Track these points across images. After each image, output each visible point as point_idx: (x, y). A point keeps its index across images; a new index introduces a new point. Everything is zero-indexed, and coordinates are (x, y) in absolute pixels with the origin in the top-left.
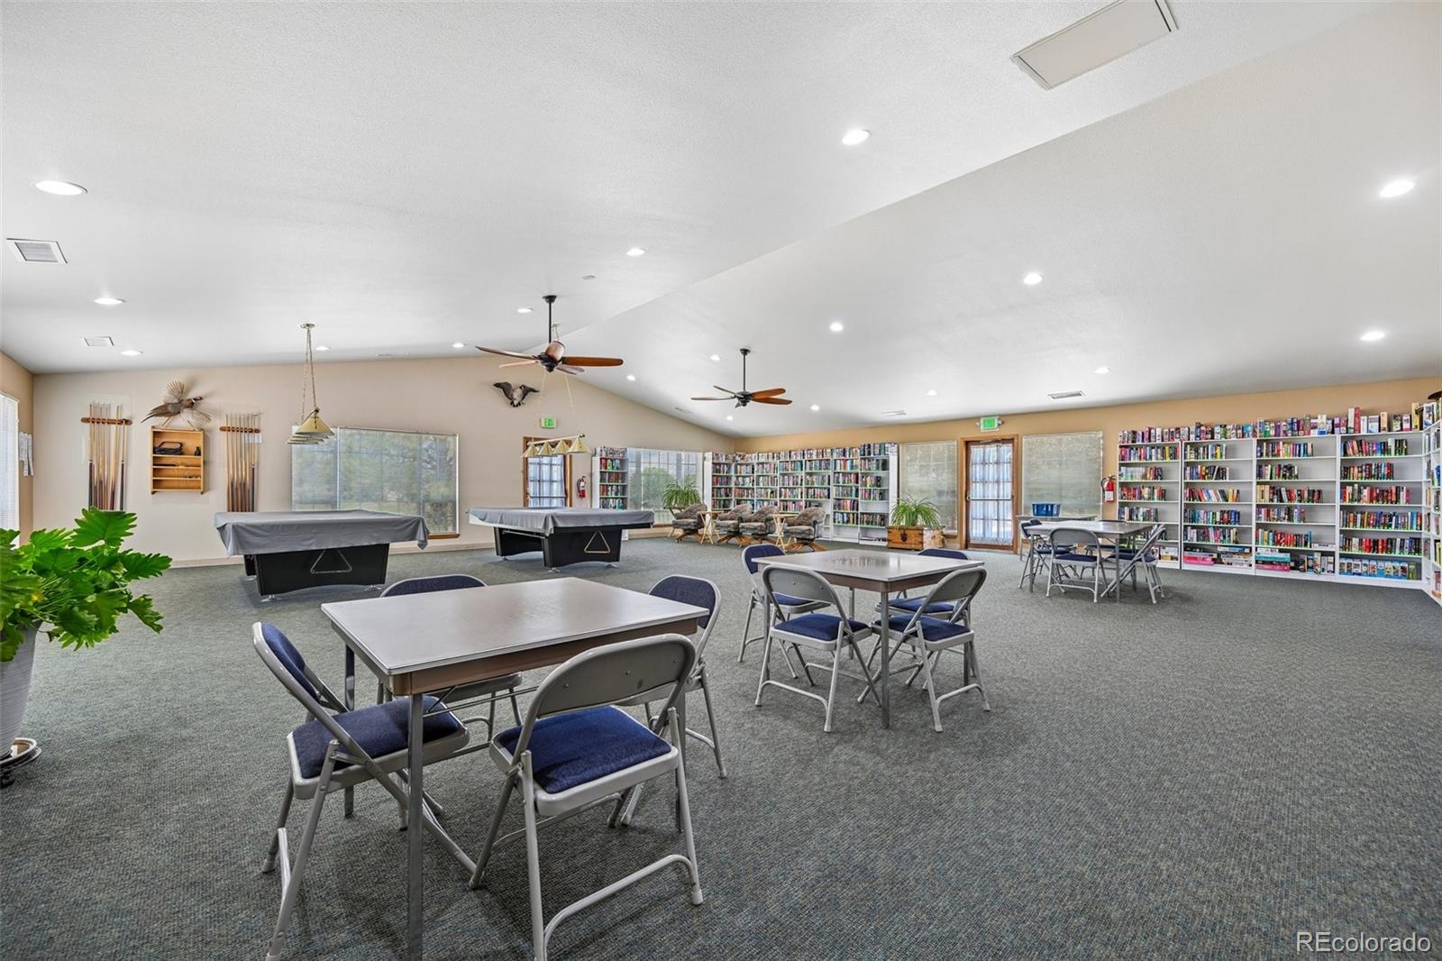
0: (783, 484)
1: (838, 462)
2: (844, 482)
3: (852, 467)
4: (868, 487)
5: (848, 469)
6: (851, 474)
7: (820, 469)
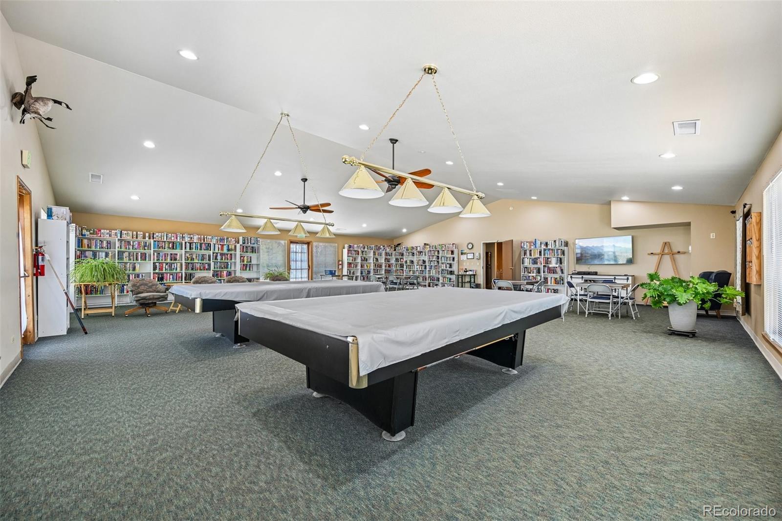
0: (158, 260)
1: (217, 246)
2: (222, 259)
3: (229, 250)
4: (245, 263)
5: (225, 251)
6: (227, 254)
7: (201, 249)
